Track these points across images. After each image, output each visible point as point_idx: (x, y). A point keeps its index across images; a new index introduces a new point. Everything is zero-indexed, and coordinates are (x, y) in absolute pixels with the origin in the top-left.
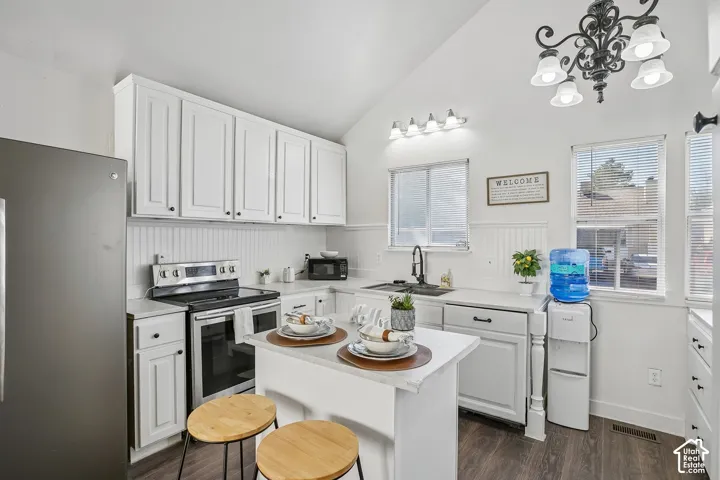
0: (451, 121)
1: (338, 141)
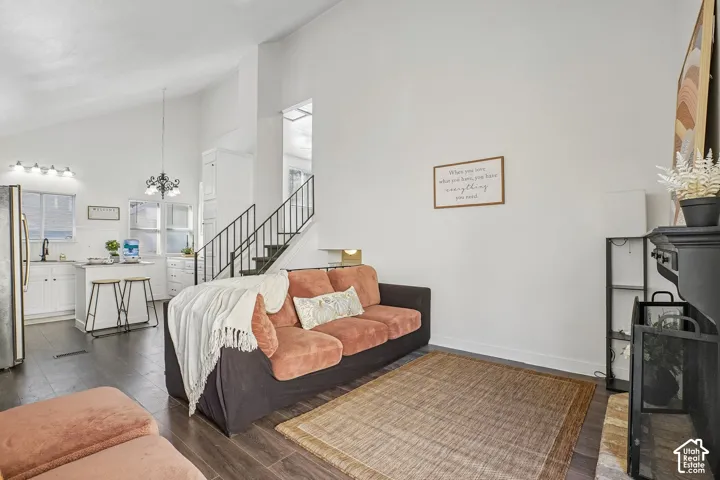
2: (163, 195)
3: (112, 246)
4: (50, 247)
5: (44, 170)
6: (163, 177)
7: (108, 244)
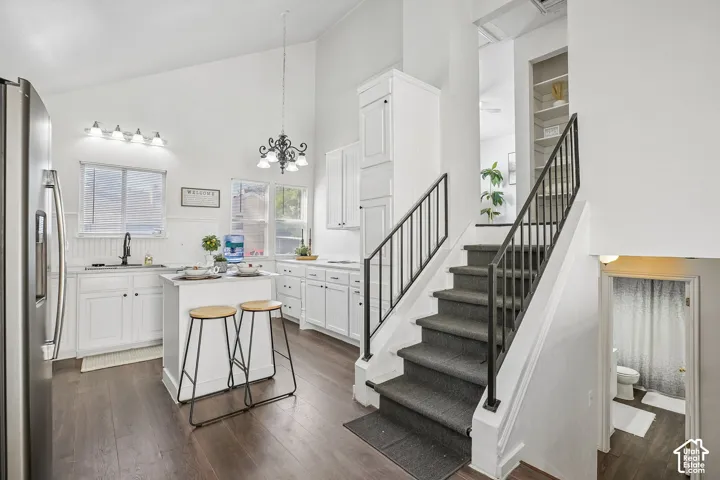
0: (157, 141)
2: (283, 168)
3: (210, 244)
4: (132, 246)
5: (128, 137)
6: (283, 140)
7: (205, 241)
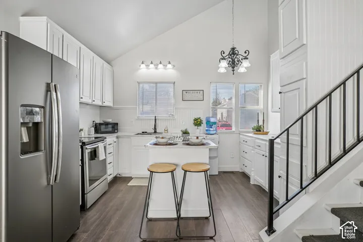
0: (169, 66)
1: (109, 63)
2: (233, 71)
3: (197, 122)
5: (156, 66)
6: (233, 52)
